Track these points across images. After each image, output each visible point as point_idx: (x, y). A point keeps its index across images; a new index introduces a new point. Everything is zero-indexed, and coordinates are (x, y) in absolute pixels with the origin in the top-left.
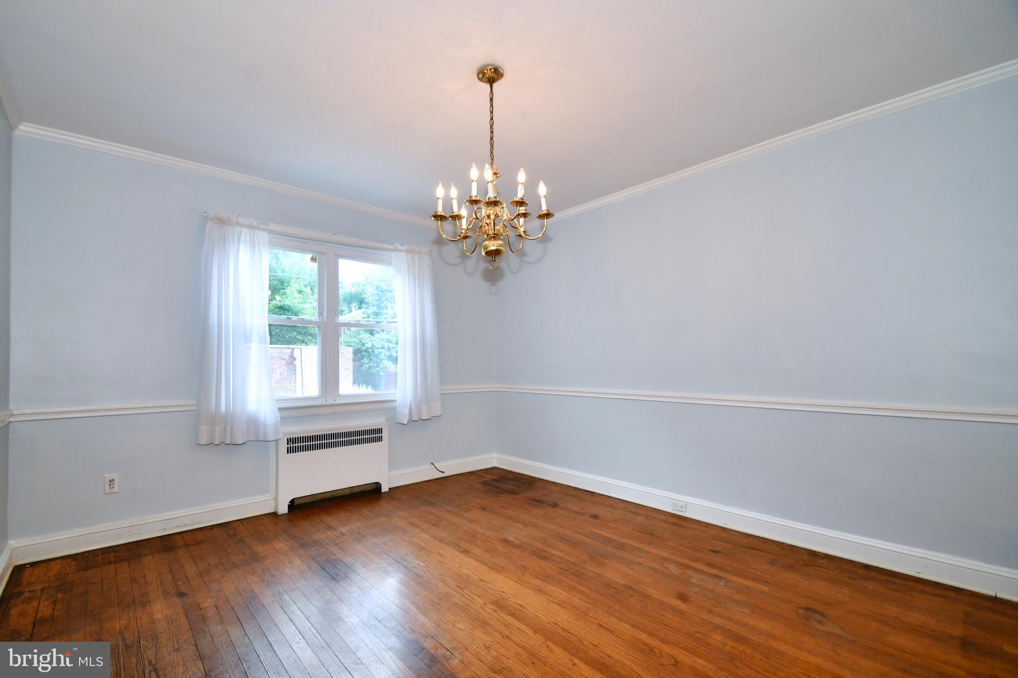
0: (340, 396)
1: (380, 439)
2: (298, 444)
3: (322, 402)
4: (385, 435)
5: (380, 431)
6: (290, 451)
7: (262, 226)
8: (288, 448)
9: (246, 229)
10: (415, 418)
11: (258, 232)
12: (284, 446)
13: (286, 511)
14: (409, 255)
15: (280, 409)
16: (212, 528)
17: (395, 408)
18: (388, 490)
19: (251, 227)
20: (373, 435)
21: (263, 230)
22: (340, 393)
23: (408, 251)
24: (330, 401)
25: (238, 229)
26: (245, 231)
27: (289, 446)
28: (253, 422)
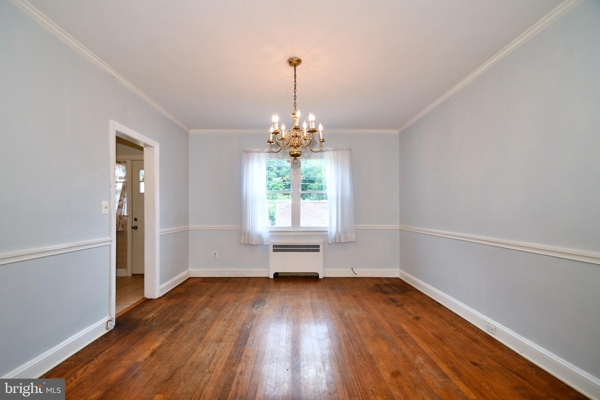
0: (301, 227)
1: (318, 251)
2: (278, 248)
3: (292, 229)
4: (321, 249)
5: (318, 246)
6: (274, 251)
7: (262, 151)
8: (273, 249)
9: (256, 153)
10: (338, 241)
11: (261, 153)
12: (271, 248)
13: (273, 277)
14: (335, 152)
15: (270, 232)
16: (245, 278)
17: (327, 235)
18: (322, 278)
19: (259, 152)
20: (315, 248)
21: (263, 152)
22: (301, 226)
23: (335, 150)
24: (296, 230)
25: (254, 153)
26: (256, 154)
27: (274, 248)
28: (260, 237)
